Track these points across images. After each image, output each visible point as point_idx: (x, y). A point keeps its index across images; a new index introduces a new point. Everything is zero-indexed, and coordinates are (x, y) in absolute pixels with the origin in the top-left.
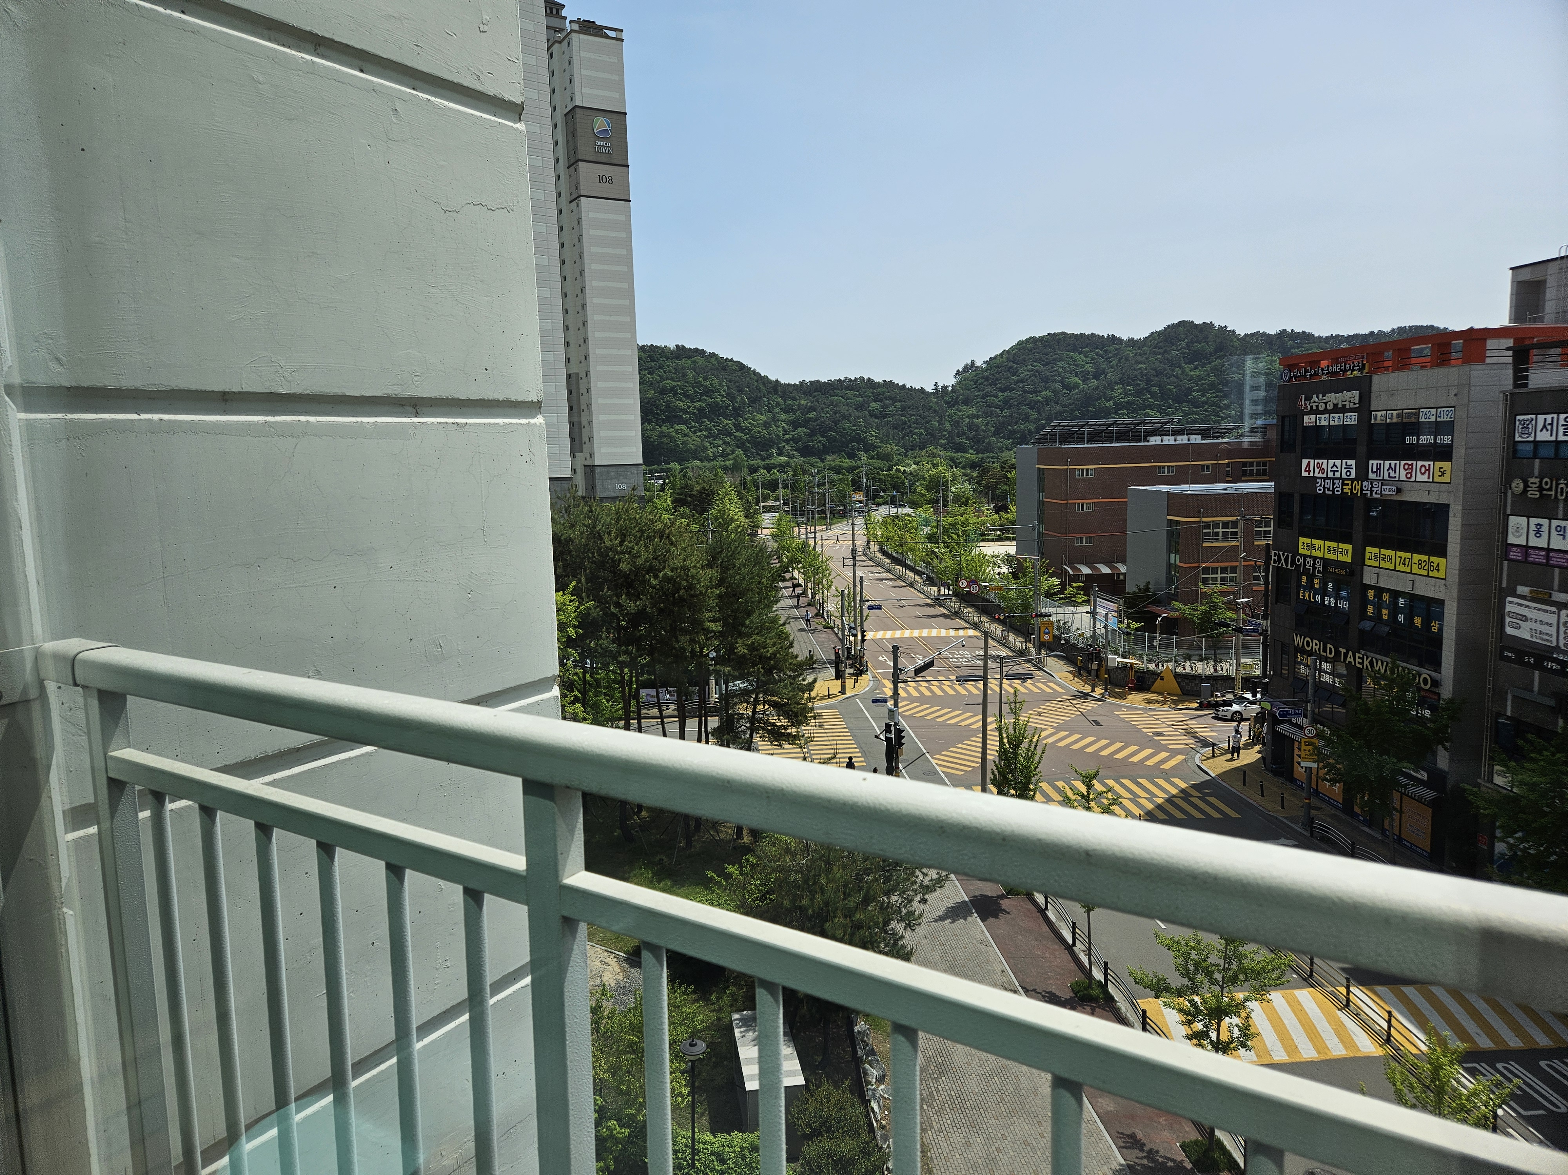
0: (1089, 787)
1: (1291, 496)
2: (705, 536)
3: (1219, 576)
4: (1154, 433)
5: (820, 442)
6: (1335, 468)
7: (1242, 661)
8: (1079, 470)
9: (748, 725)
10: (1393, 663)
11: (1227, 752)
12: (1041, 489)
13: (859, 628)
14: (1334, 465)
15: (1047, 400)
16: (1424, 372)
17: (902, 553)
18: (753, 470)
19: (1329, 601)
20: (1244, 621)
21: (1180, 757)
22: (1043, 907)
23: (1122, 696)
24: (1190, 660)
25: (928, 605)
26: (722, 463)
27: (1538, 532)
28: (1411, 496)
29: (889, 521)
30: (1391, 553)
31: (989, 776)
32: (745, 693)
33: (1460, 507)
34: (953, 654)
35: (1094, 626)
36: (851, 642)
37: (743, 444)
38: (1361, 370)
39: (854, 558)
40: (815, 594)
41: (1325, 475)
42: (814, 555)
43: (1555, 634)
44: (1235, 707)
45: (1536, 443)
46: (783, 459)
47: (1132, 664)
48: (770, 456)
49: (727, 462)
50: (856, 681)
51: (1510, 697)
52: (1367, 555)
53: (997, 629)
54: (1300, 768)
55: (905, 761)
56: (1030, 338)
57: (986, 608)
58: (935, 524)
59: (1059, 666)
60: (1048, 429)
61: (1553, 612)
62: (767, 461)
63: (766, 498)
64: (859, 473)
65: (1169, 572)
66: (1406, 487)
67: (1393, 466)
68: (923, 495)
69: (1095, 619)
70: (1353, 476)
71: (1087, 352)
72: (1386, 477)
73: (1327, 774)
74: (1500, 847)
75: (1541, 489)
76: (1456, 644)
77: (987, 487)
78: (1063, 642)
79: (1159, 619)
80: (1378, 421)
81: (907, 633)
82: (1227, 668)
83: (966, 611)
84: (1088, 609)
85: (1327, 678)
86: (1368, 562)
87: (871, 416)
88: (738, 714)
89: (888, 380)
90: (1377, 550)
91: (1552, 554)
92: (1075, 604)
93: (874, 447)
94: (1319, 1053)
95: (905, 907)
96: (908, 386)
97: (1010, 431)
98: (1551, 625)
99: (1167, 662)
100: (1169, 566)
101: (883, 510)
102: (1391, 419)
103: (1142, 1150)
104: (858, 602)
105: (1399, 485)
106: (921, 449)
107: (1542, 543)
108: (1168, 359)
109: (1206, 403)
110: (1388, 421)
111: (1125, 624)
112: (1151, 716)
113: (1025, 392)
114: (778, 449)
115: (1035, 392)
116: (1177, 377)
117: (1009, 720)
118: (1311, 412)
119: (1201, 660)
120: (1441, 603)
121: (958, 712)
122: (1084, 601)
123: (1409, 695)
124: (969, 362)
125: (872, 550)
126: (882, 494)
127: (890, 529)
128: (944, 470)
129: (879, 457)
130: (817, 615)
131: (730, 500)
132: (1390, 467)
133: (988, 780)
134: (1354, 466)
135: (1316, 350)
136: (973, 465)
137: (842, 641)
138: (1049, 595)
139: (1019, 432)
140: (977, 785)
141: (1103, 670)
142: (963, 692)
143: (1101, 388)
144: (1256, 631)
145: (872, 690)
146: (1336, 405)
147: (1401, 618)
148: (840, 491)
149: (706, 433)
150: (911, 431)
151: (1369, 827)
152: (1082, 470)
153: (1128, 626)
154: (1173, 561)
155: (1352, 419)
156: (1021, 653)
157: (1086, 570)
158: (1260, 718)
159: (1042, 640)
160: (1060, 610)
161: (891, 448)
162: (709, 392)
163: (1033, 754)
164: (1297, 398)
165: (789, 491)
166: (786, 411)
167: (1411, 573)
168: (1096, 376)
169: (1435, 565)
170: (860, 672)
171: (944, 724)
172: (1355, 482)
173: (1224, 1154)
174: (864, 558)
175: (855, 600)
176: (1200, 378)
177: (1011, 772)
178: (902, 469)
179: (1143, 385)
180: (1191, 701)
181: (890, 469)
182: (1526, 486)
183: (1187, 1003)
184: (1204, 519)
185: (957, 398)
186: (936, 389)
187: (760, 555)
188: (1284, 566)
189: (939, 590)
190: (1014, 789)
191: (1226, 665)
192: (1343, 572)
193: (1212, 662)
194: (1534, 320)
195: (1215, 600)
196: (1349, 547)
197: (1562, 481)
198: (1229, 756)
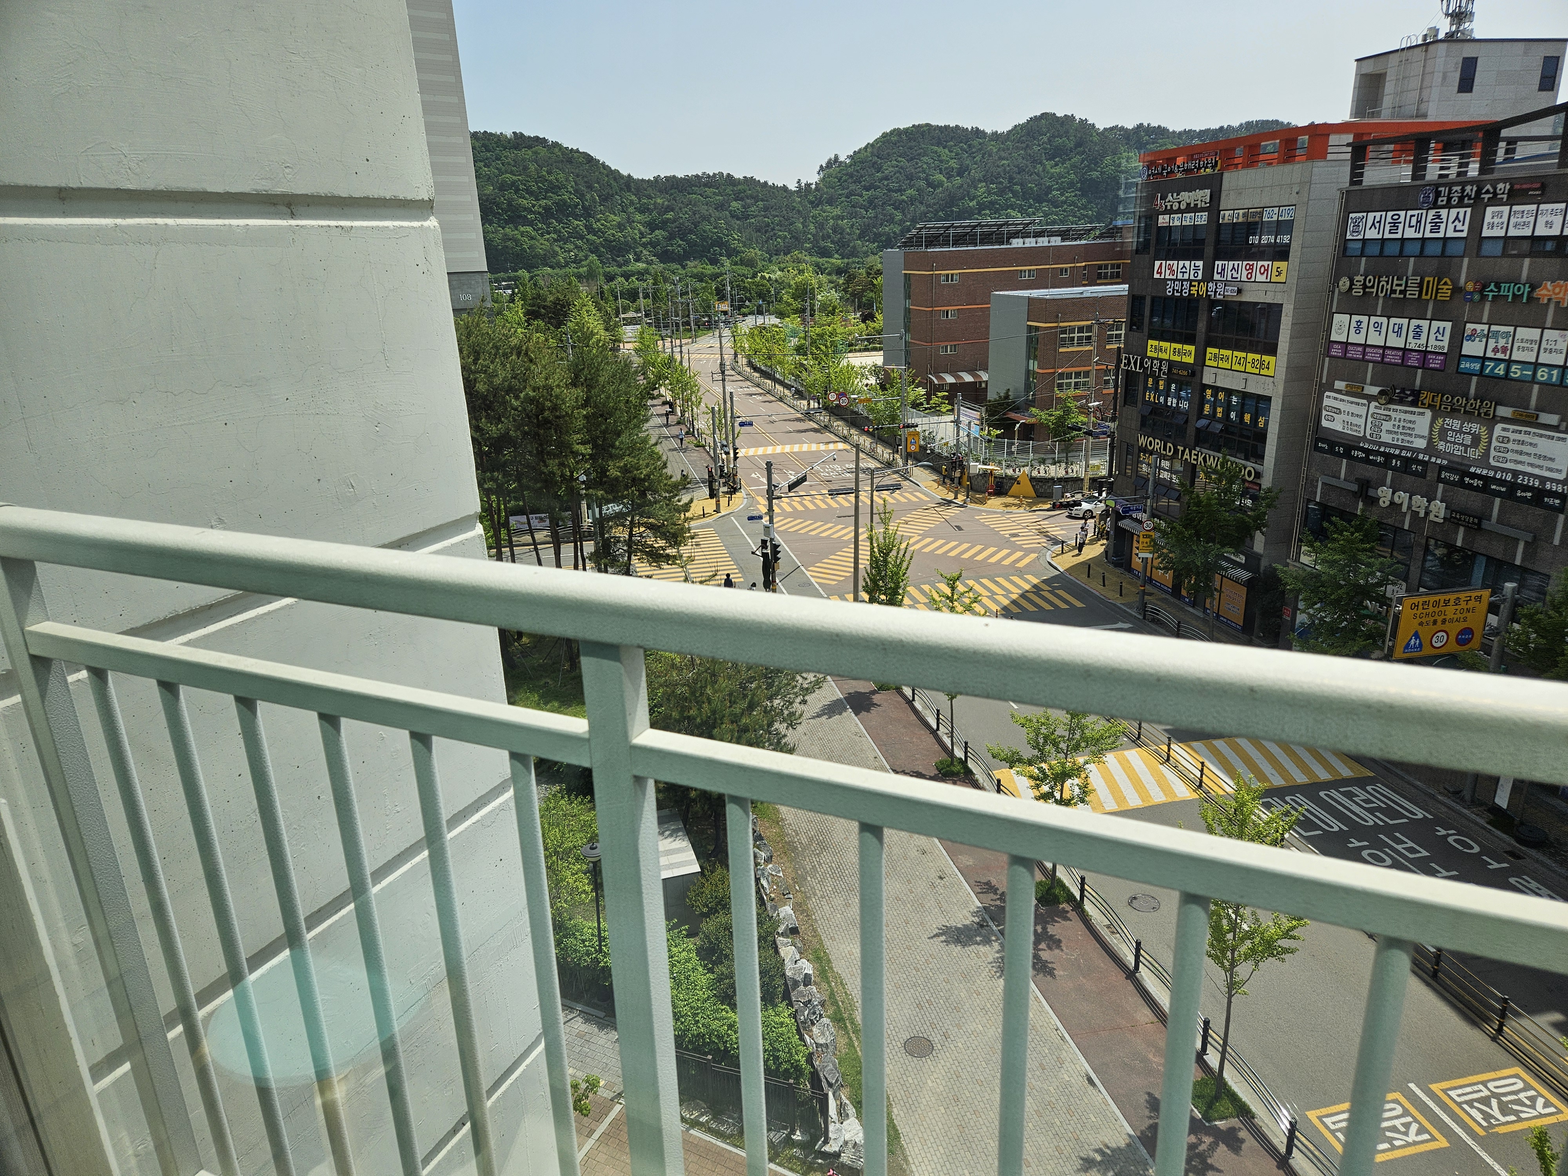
0: (953, 589)
1: (1143, 298)
2: (565, 351)
3: (1073, 381)
4: (1015, 235)
5: (680, 246)
6: (1184, 270)
7: (1091, 462)
8: (944, 275)
9: (625, 548)
10: (1224, 458)
11: (1074, 548)
12: (908, 296)
13: (731, 445)
14: (1184, 266)
15: (912, 200)
16: (1269, 170)
17: (771, 366)
18: (610, 278)
19: (1172, 402)
20: (1094, 424)
21: (1033, 556)
22: (911, 699)
23: (982, 502)
24: (1044, 463)
25: (798, 420)
26: (576, 270)
27: (1358, 329)
28: (1250, 296)
29: (756, 332)
30: (1228, 353)
31: (861, 583)
32: (619, 516)
33: (1292, 307)
34: (823, 468)
35: (958, 435)
36: (723, 460)
37: (597, 248)
38: (1213, 167)
39: (723, 372)
40: (684, 411)
41: (1175, 277)
42: (681, 370)
43: (1363, 427)
44: (1085, 506)
45: (1364, 241)
46: (641, 265)
47: (992, 470)
48: (627, 262)
49: (581, 270)
50: (730, 499)
51: (1320, 484)
52: (1208, 356)
53: (866, 441)
54: (1137, 560)
55: (781, 574)
56: (895, 130)
57: (855, 421)
58: (802, 335)
59: (924, 475)
60: (914, 232)
61: (1364, 405)
62: (624, 268)
63: (626, 310)
64: (722, 280)
65: (1027, 378)
66: (1246, 287)
67: (1236, 267)
68: (789, 305)
69: (958, 428)
70: (1200, 277)
71: (952, 146)
72: (1229, 278)
73: (1161, 563)
74: (1301, 618)
75: (1365, 286)
76: (1279, 438)
77: (853, 295)
78: (929, 452)
79: (1018, 425)
80: (1226, 221)
81: (779, 449)
82: (1077, 470)
83: (835, 424)
84: (951, 418)
85: (1165, 475)
86: (1208, 363)
87: (732, 216)
88: (615, 537)
89: (749, 176)
90: (1216, 351)
91: (1368, 350)
92: (939, 413)
93: (736, 252)
94: (1143, 801)
95: (787, 708)
96: (770, 183)
97: (875, 234)
98: (1360, 416)
99: (1023, 466)
100: (1028, 372)
101: (750, 321)
102: (1238, 218)
103: (996, 894)
104: (729, 419)
105: (1240, 285)
106: (786, 254)
107: (1359, 339)
108: (1030, 155)
109: (1065, 202)
110: (1235, 220)
111: (986, 432)
112: (1008, 519)
113: (890, 190)
114: (635, 254)
115: (900, 190)
116: (1038, 174)
117: (879, 530)
118: (1165, 213)
119: (1054, 463)
120: (1268, 399)
121: (830, 525)
122: (948, 411)
123: (1235, 487)
124: (833, 157)
125: (740, 364)
126: (747, 303)
127: (758, 341)
128: (810, 277)
129: (742, 262)
130: (687, 433)
131: (587, 311)
132: (1233, 268)
133: (860, 588)
134: (1201, 267)
135: (1170, 147)
136: (839, 272)
137: (715, 459)
138: (916, 405)
139: (884, 234)
140: (849, 593)
141: (965, 477)
142: (835, 505)
143: (965, 186)
144: (1104, 433)
145: (746, 508)
146: (1188, 204)
147: (1233, 415)
148: (703, 300)
149: (555, 236)
150: (775, 234)
151: (1193, 607)
152: (947, 275)
153: (989, 434)
154: (1031, 368)
155: (1202, 219)
156: (889, 465)
157: (950, 379)
158: (1105, 515)
159: (909, 450)
160: (925, 420)
161: (754, 252)
162: (554, 188)
163: (902, 561)
164: (1154, 197)
165: (650, 301)
166: (642, 212)
167: (1245, 372)
168: (960, 174)
169: (1266, 364)
170: (733, 490)
171: (817, 538)
172: (1202, 284)
173: (1064, 890)
174: (733, 373)
175: (725, 417)
176: (1061, 176)
177: (882, 579)
178: (767, 276)
179: (1006, 183)
180: (1044, 503)
181: (754, 276)
182: (1352, 284)
183: (1036, 771)
184: (1062, 324)
185: (821, 197)
186: (800, 187)
187: (624, 371)
188: (1133, 369)
189: (809, 404)
190: (884, 594)
191: (1076, 468)
192: (1185, 373)
193: (1063, 465)
194: (1372, 115)
195: (1069, 405)
196: (1192, 348)
197: (1384, 278)
198: (1077, 552)
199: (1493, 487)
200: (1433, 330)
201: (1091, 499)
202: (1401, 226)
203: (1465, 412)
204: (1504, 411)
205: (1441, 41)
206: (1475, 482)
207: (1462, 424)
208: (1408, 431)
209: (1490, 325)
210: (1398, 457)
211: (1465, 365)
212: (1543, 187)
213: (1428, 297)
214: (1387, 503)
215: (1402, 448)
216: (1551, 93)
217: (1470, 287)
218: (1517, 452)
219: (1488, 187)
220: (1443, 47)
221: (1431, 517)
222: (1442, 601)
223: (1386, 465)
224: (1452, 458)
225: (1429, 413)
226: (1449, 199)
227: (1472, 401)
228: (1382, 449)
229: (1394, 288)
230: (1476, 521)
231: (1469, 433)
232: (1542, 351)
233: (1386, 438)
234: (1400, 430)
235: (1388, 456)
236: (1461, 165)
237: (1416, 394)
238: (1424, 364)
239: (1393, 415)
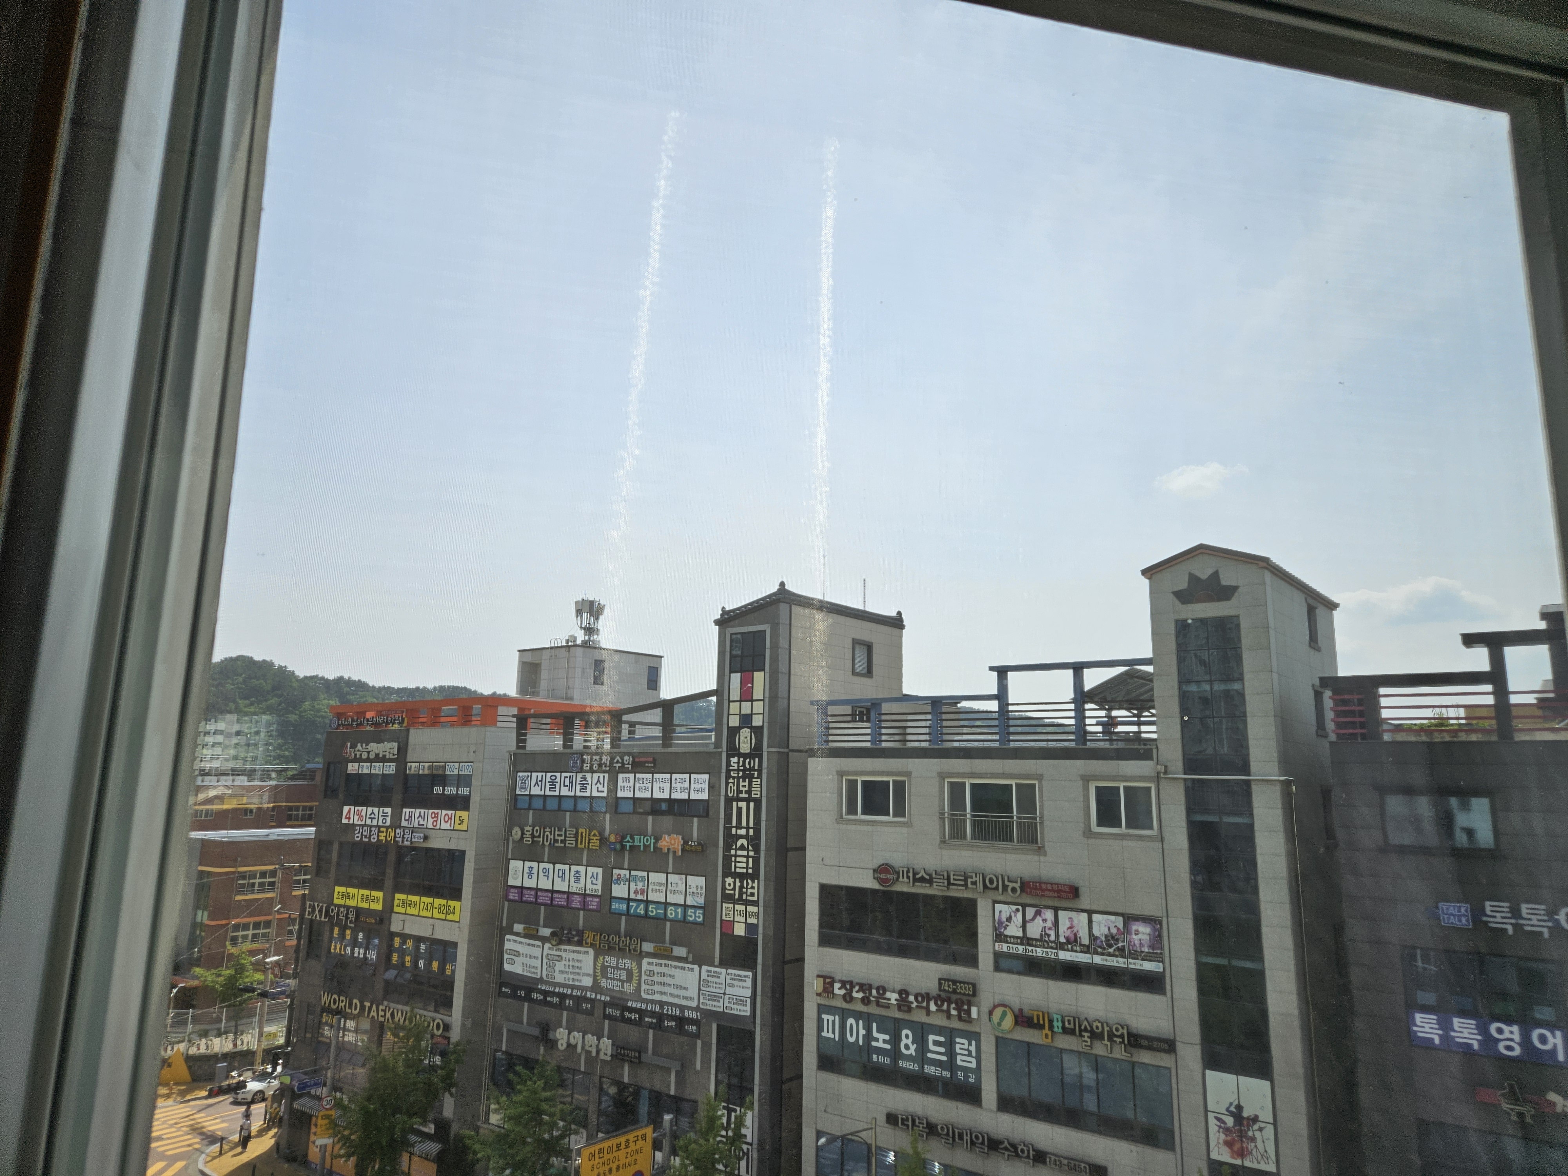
1: (330, 842)
3: (250, 932)
6: (373, 816)
7: (265, 1029)
10: (412, 1011)
14: (373, 813)
16: (450, 730)
19: (359, 952)
21: (181, 1163)
24: (206, 1036)
27: (530, 873)
28: (437, 843)
30: (415, 898)
33: (474, 853)
38: (400, 723)
41: (363, 823)
43: (539, 968)
44: (253, 1086)
45: (531, 796)
51: (505, 1031)
52: (396, 902)
54: (315, 1149)
61: (539, 946)
66: (432, 834)
67: (422, 814)
70: (388, 824)
72: (416, 825)
75: (533, 836)
76: (466, 985)
79: (175, 991)
80: (412, 772)
82: (249, 1041)
85: (350, 1037)
86: (396, 909)
90: (404, 897)
91: (540, 893)
98: (536, 958)
99: (179, 1042)
100: (195, 925)
102: (423, 770)
105: (427, 832)
107: (533, 883)
110: (421, 772)
118: (355, 760)
119: (219, 1035)
120: (455, 945)
123: (423, 1044)
132: (420, 815)
134: (389, 814)
144: (283, 993)
146: (377, 755)
147: (421, 963)
154: (199, 919)
155: (390, 769)
164: (344, 745)
167: (432, 918)
169: (452, 909)
172: (390, 830)
180: (201, 1088)
182: (523, 834)
184: (240, 869)
188: (318, 918)
191: (247, 1038)
192: (373, 921)
193: (231, 1036)
194: (533, 694)
195: (243, 961)
196: (379, 894)
197: (548, 829)
198: (239, 1149)
199: (647, 1019)
200: (589, 875)
201: (263, 1076)
202: (558, 785)
203: (619, 949)
204: (648, 947)
205: (579, 646)
206: (634, 1016)
207: (618, 960)
208: (577, 971)
209: (630, 870)
210: (571, 997)
211: (615, 906)
212: (654, 761)
213: (583, 846)
214: (565, 1045)
215: (573, 987)
216: (655, 692)
217: (612, 838)
218: (660, 983)
219: (618, 758)
220: (580, 650)
221: (602, 1056)
222: (615, 1146)
223: (561, 1006)
224: (614, 994)
225: (591, 952)
226: (591, 766)
227: (623, 939)
228: (557, 990)
229: (557, 837)
230: (637, 1054)
231: (624, 969)
232: (668, 892)
233: (559, 978)
234: (571, 970)
235: (562, 996)
236: (598, 740)
237: (580, 933)
238: (584, 907)
239: (564, 954)
